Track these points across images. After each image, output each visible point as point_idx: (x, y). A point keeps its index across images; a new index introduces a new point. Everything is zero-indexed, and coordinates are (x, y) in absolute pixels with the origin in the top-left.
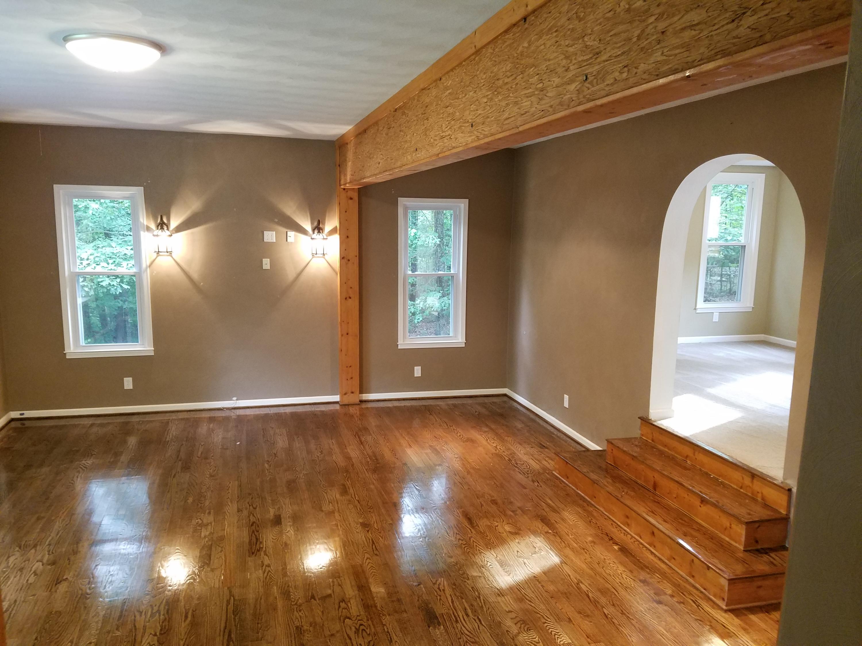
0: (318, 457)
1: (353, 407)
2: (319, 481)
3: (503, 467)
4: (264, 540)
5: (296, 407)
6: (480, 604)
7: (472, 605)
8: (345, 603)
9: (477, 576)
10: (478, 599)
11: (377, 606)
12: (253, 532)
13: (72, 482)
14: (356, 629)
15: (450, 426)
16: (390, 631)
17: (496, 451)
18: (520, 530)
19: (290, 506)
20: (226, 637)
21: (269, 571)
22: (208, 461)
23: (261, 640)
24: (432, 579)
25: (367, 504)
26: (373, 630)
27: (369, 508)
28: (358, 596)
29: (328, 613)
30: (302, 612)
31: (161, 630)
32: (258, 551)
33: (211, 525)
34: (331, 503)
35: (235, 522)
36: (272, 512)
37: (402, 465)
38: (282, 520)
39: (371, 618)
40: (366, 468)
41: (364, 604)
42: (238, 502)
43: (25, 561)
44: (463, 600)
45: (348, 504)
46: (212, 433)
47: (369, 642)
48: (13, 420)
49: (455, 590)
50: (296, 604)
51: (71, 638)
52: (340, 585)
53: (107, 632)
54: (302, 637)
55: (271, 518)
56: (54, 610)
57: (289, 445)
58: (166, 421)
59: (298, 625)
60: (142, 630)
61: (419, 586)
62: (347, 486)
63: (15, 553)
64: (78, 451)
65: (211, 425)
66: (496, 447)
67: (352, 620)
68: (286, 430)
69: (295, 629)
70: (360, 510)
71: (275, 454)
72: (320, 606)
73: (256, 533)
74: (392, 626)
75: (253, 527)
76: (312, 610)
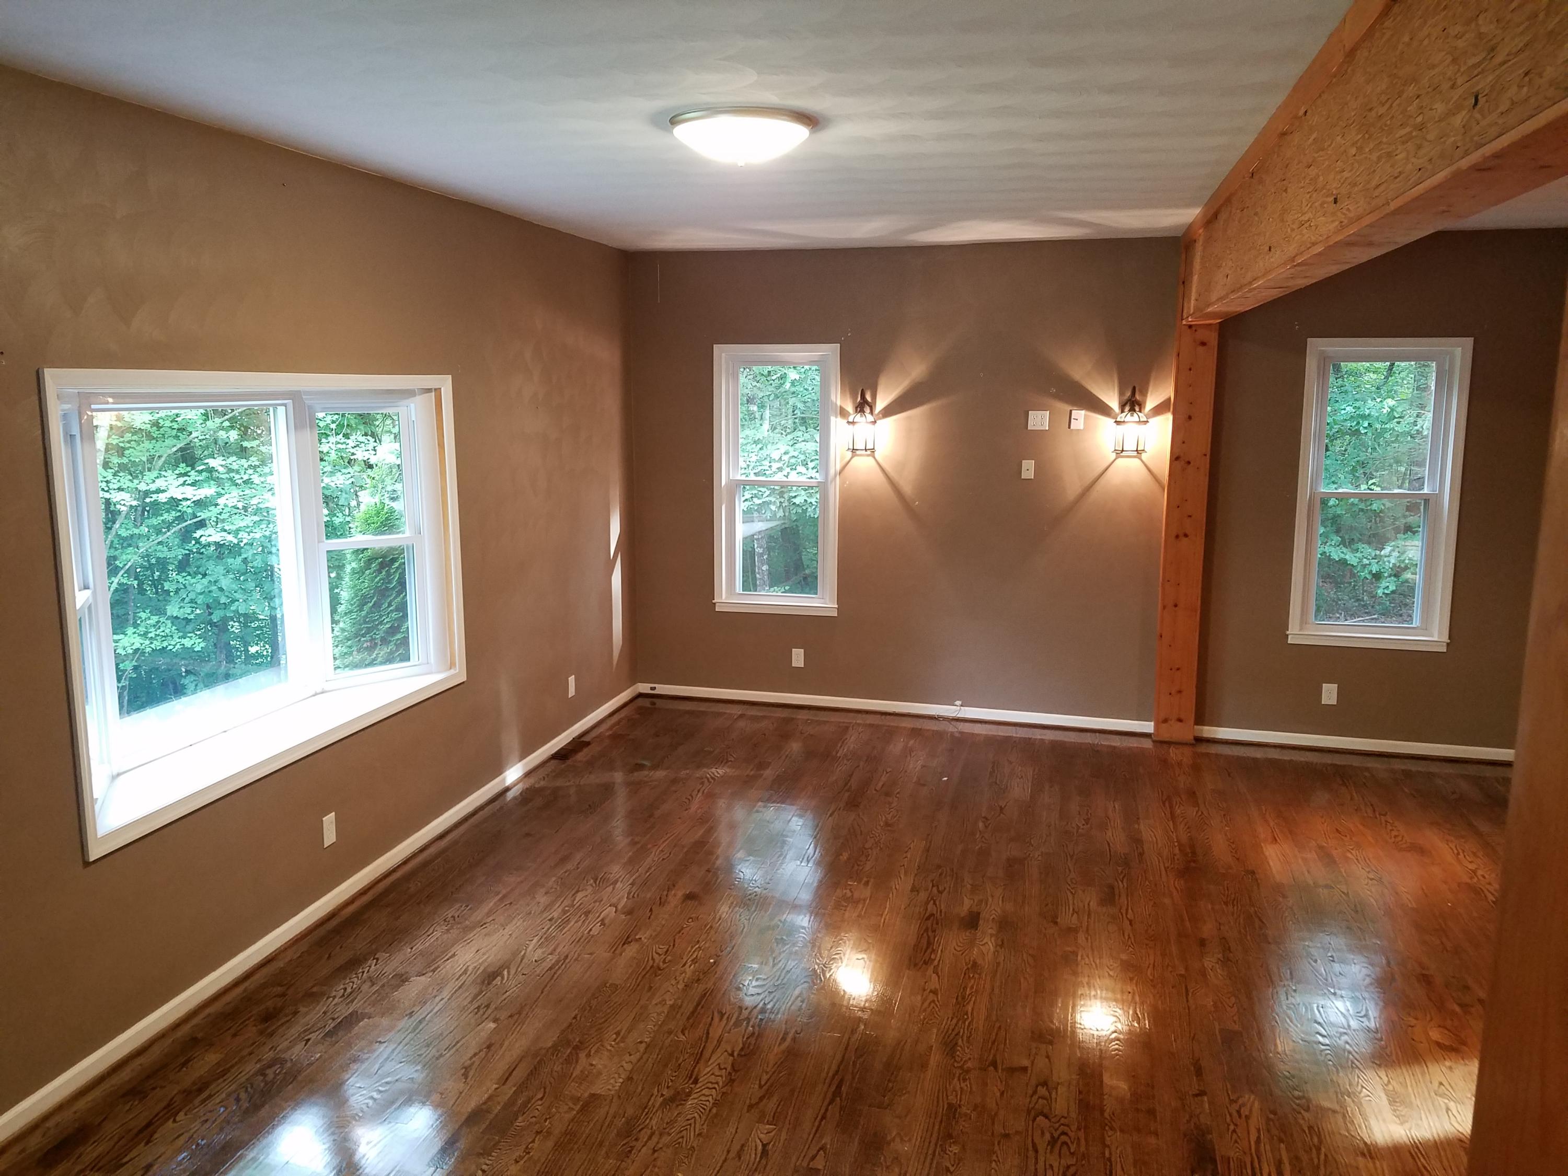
0: (1078, 827)
1: (1176, 749)
2: (1067, 870)
3: (1475, 914)
4: (941, 947)
5: (1067, 733)
6: (1316, 1161)
7: (1297, 1158)
8: (1047, 1089)
9: (1330, 1109)
10: (1314, 1151)
11: (1105, 1111)
12: (926, 930)
13: (690, 798)
14: (1052, 1137)
15: (1380, 814)
16: (1113, 1159)
17: (1471, 878)
18: (1464, 1043)
19: (1000, 902)
20: (833, 1088)
21: (933, 1001)
22: (890, 799)
23: (886, 1108)
24: (1230, 1092)
25: (1147, 931)
26: (1083, 1149)
27: (1146, 939)
28: (1074, 1082)
29: (1012, 1097)
30: (968, 1083)
31: (742, 1049)
32: (925, 963)
33: (864, 903)
34: (1078, 914)
35: (903, 907)
36: (967, 905)
37: (1243, 873)
38: (981, 922)
39: (1086, 1127)
40: (1166, 865)
41: (1080, 1101)
42: (916, 875)
43: (595, 902)
44: (1282, 1145)
45: (1108, 923)
46: (909, 756)
47: (1068, 1167)
48: (640, 695)
49: (1271, 1123)
50: (961, 1067)
51: (618, 1029)
52: (1048, 1057)
53: (668, 1032)
54: (954, 1123)
55: (962, 915)
56: (610, 982)
57: (1031, 797)
58: (845, 725)
59: (954, 1102)
60: (715, 1042)
61: (1199, 1098)
62: (1117, 892)
63: (587, 888)
64: (711, 752)
65: (912, 742)
66: (1474, 872)
67: (1050, 1120)
68: (1034, 771)
69: (946, 1106)
70: (1129, 938)
71: (1001, 809)
72: (1001, 1082)
73: (930, 933)
74: (1121, 1152)
75: (929, 923)
76: (985, 1084)
